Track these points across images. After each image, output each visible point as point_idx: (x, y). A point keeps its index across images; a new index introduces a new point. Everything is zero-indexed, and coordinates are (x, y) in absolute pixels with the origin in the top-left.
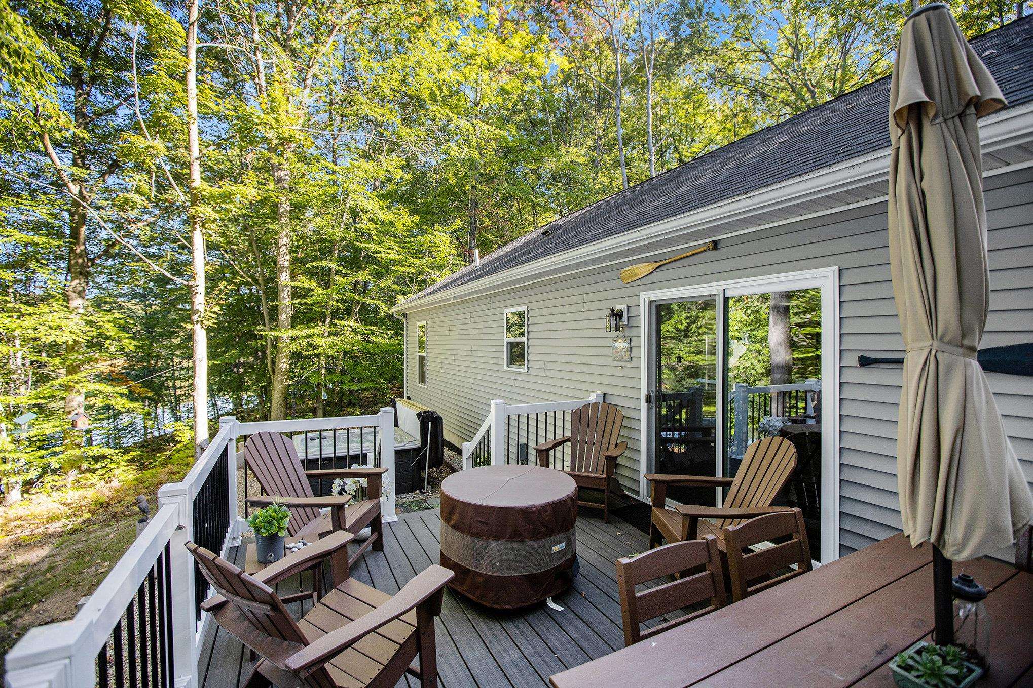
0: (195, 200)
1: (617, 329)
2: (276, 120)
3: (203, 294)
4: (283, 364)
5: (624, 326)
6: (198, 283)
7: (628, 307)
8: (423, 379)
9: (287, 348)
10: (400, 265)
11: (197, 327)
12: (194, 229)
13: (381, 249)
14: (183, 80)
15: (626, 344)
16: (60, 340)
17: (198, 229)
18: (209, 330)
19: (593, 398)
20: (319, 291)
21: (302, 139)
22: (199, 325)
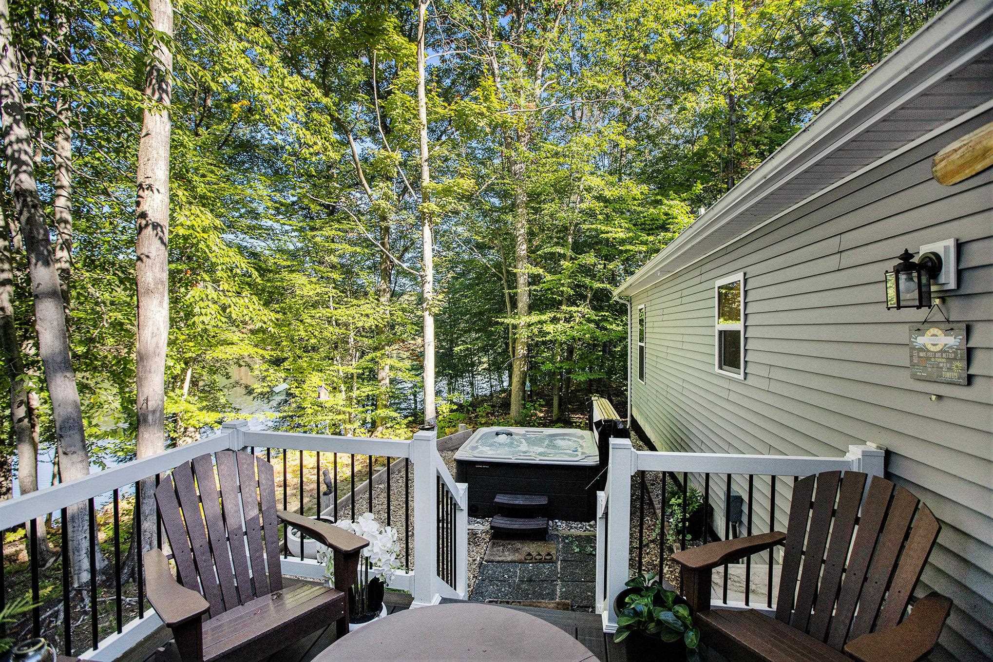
0: (426, 198)
1: (924, 300)
2: (489, 108)
3: (431, 283)
4: (521, 351)
5: (945, 296)
6: (427, 273)
7: (960, 247)
8: (641, 376)
9: (523, 335)
10: (631, 243)
11: (426, 313)
12: (424, 225)
13: (610, 229)
14: (415, 94)
15: (952, 341)
16: (367, 326)
17: (427, 224)
18: (436, 316)
19: (854, 455)
20: (549, 277)
21: (515, 122)
22: (427, 312)
